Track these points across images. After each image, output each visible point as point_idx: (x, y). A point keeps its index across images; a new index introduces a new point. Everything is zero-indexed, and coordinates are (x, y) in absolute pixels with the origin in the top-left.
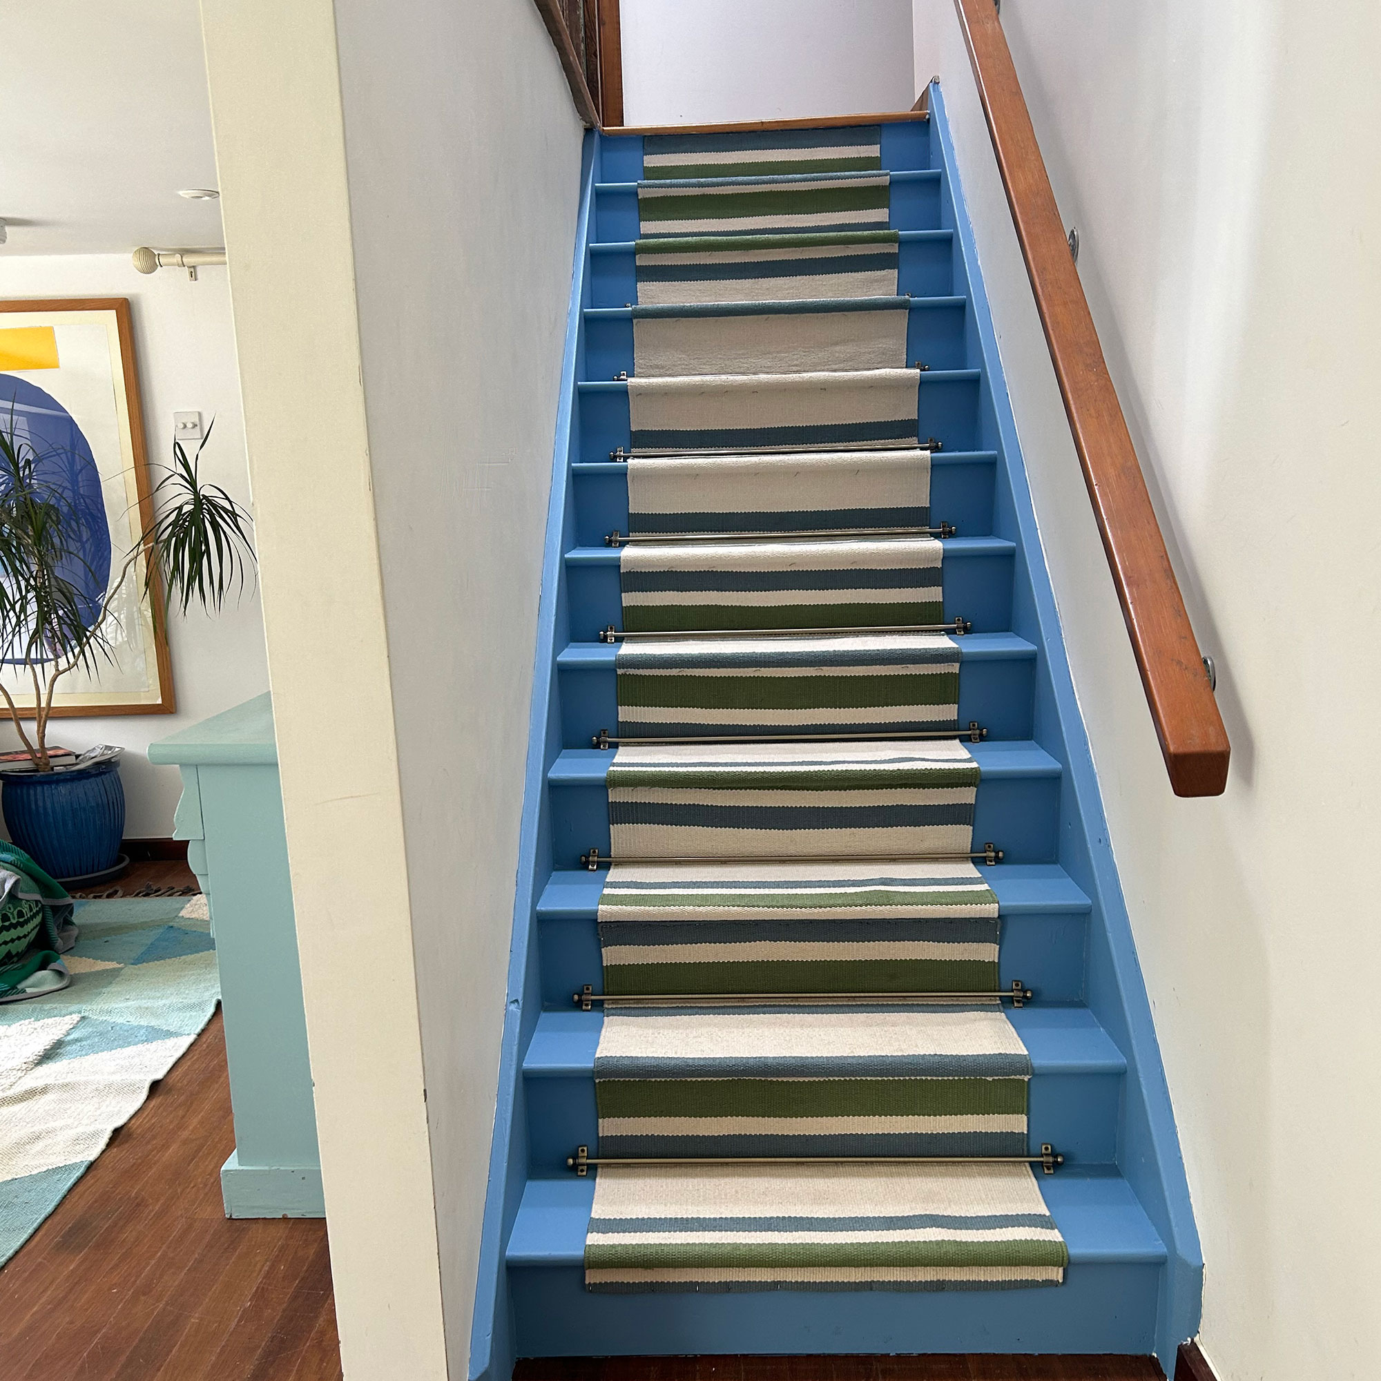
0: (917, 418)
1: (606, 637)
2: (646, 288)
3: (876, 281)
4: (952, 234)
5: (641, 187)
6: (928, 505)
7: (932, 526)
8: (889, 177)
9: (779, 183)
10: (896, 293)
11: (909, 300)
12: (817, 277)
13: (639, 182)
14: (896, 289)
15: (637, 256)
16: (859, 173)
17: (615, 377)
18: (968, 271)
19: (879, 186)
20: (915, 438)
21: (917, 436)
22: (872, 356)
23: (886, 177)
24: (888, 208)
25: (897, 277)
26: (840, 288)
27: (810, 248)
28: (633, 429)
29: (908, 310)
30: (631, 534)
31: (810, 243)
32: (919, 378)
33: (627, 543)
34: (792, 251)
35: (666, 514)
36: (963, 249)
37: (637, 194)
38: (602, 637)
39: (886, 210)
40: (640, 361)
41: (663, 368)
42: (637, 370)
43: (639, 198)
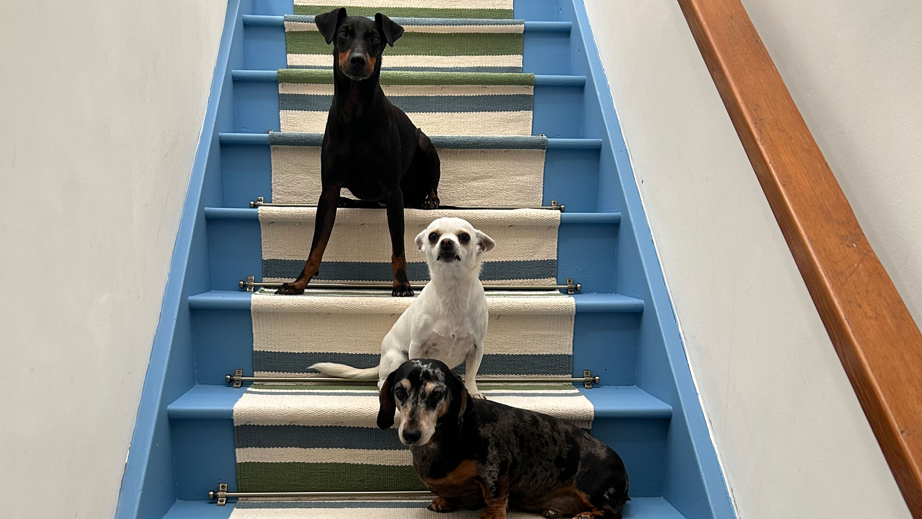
0: (556, 259)
1: (215, 497)
2: (289, 116)
3: (512, 121)
4: (585, 80)
5: (288, 21)
6: (572, 354)
7: (574, 376)
8: (523, 25)
9: (420, 25)
10: (531, 134)
11: (547, 140)
12: (456, 114)
13: (286, 15)
14: (531, 129)
15: (280, 85)
16: (495, 20)
17: (252, 203)
18: (604, 115)
19: (514, 34)
20: (554, 279)
21: (556, 277)
22: (510, 193)
23: (521, 26)
24: (522, 54)
25: (532, 118)
26: (477, 126)
27: (450, 86)
28: (265, 257)
29: (545, 151)
30: (255, 373)
31: (448, 81)
32: (560, 219)
33: (250, 383)
34: (432, 88)
35: (295, 353)
36: (598, 94)
37: (283, 27)
38: (211, 497)
39: (520, 57)
40: (278, 187)
41: (301, 195)
42: (274, 196)
43: (286, 31)
